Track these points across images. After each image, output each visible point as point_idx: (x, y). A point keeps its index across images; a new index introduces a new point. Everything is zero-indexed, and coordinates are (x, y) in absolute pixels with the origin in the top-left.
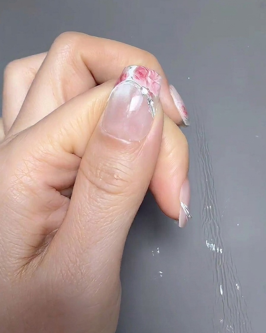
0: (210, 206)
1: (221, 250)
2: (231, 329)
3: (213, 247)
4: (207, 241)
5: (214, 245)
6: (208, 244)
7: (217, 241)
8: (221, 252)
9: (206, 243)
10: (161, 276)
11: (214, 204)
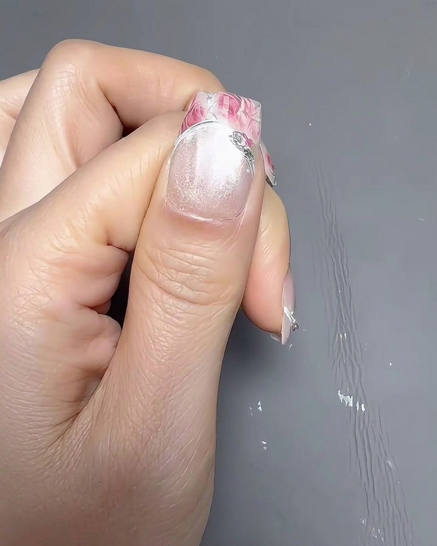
0: (345, 334)
1: (363, 405)
2: (378, 535)
3: (350, 401)
4: (339, 391)
5: (352, 397)
6: (341, 397)
7: (357, 392)
8: (363, 409)
9: (339, 393)
10: (265, 448)
11: (352, 331)
